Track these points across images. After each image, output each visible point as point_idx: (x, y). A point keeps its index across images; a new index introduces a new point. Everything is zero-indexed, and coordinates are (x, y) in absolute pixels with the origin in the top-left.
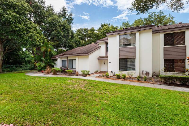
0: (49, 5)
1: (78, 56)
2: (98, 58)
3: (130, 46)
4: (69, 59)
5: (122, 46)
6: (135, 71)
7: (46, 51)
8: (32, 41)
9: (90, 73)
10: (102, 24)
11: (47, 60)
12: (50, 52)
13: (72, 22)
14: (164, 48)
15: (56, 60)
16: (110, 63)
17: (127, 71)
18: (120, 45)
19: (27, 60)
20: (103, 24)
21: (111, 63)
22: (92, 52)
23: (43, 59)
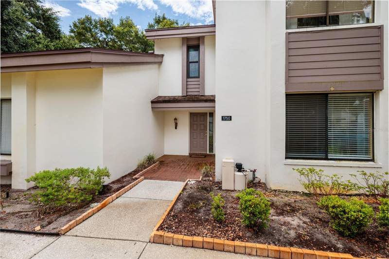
2: (152, 102)
6: (373, 160)
10: (157, 16)
16: (224, 118)
17: (327, 159)
20: (161, 16)
21: (229, 118)
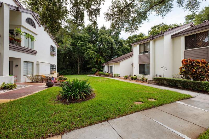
0: (103, 26)
1: (114, 63)
3: (148, 53)
4: (110, 66)
5: (142, 53)
7: (97, 61)
8: (88, 56)
9: (120, 76)
11: (98, 66)
12: (100, 61)
13: (121, 33)
14: (184, 51)
15: (104, 66)
17: (144, 74)
18: (140, 53)
19: (88, 67)
21: (135, 68)
22: (124, 59)
23: (96, 66)
